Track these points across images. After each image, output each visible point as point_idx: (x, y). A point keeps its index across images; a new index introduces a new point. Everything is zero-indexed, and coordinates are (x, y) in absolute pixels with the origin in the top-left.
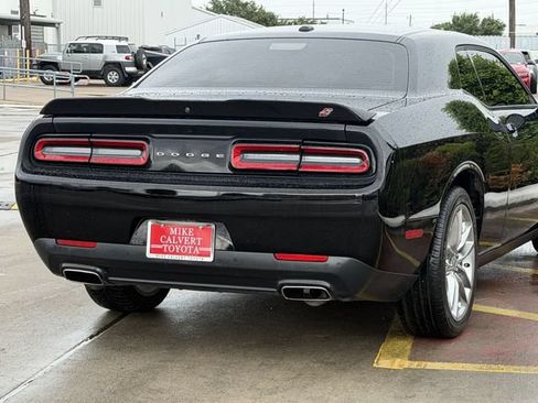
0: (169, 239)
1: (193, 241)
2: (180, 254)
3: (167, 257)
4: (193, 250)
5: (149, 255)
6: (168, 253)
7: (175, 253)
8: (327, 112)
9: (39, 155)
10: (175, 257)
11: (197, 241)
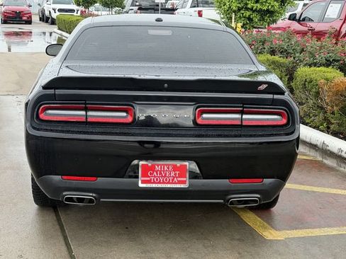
0: (155, 173)
1: (173, 174)
2: (164, 183)
3: (154, 186)
4: (173, 180)
5: (141, 185)
6: (154, 183)
7: (159, 183)
8: (263, 87)
9: (42, 116)
10: (160, 186)
11: (175, 174)
